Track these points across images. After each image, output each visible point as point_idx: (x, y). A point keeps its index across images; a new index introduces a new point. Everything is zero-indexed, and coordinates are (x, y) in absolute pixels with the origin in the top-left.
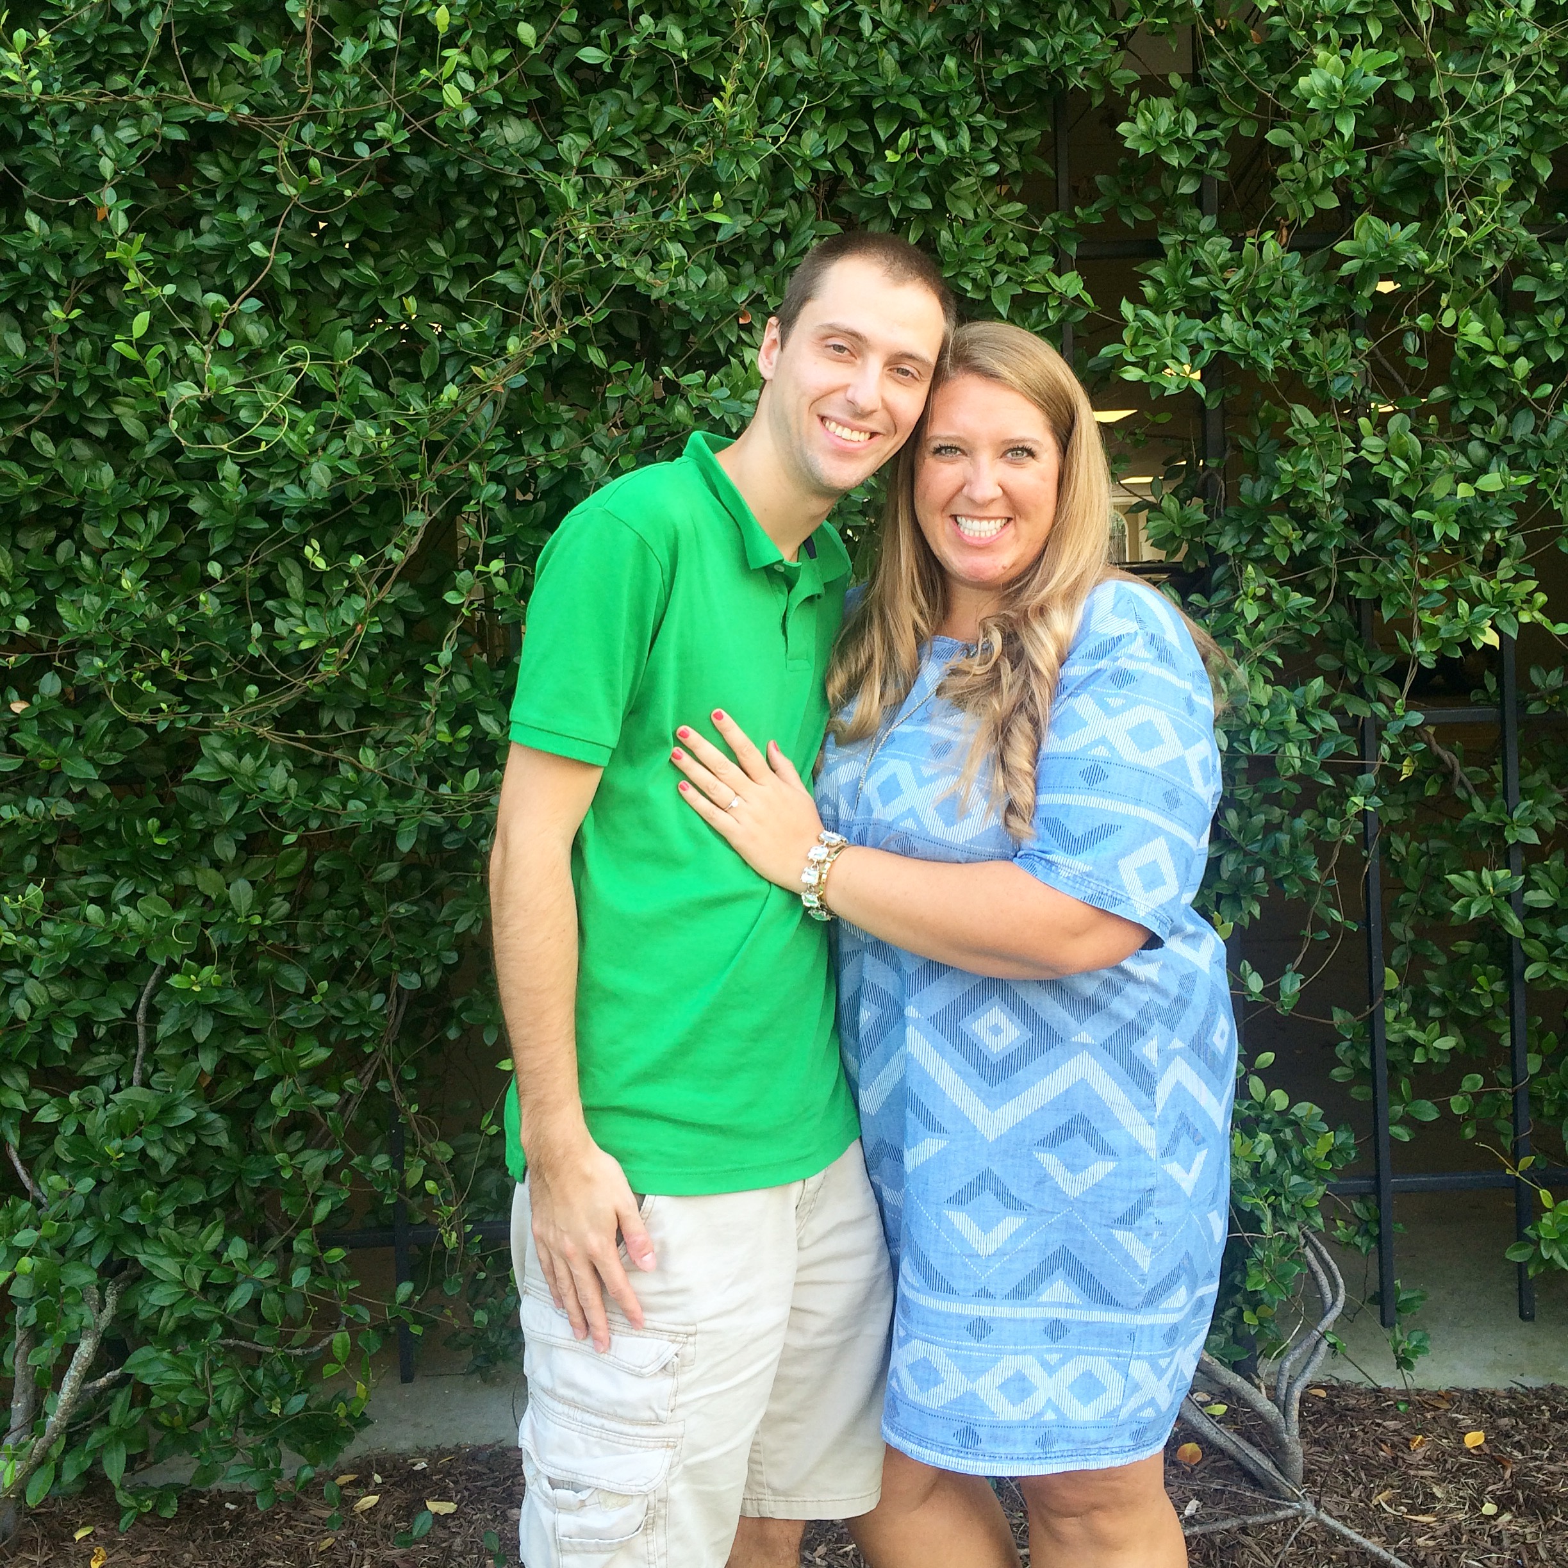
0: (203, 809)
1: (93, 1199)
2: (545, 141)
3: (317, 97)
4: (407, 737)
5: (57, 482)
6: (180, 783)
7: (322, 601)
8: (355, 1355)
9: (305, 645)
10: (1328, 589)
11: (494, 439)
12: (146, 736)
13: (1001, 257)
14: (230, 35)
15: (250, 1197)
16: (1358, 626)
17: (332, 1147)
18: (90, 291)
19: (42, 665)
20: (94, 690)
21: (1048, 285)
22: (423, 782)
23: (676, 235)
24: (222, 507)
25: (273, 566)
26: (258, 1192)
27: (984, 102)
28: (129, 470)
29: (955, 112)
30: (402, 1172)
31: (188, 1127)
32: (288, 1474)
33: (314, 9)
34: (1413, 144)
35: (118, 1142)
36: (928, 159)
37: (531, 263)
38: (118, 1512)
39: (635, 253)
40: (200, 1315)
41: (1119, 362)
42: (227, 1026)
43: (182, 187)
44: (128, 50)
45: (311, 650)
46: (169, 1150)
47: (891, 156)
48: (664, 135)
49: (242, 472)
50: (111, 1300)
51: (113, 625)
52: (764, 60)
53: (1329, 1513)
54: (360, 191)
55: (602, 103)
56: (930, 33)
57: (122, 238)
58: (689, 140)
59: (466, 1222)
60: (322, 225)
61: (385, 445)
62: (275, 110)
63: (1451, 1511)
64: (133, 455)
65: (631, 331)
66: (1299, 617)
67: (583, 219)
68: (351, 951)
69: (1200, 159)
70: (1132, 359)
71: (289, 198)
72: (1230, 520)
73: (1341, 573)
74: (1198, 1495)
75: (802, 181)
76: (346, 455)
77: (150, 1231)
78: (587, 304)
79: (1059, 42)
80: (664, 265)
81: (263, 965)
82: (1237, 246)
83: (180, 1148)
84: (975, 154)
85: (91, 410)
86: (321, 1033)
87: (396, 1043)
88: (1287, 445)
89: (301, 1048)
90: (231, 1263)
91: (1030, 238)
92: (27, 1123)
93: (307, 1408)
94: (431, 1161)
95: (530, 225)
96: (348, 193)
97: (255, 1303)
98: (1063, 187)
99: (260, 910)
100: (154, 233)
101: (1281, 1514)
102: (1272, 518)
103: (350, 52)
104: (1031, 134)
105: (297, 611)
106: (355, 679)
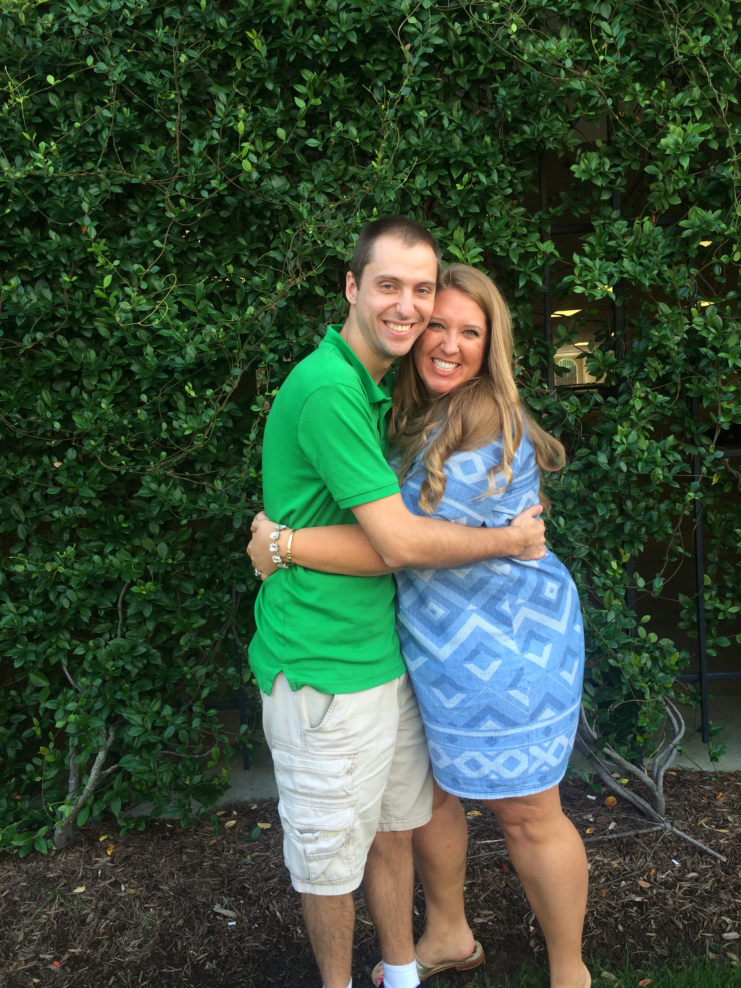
0: (143, 510)
1: (102, 689)
2: (291, 186)
3: (183, 169)
4: (237, 475)
5: (70, 359)
6: (133, 498)
7: (194, 412)
8: (222, 757)
9: (187, 433)
10: (676, 393)
11: (272, 332)
12: (116, 477)
13: (514, 235)
14: (140, 141)
15: (173, 687)
16: (691, 410)
17: (209, 664)
18: (81, 268)
19: (67, 445)
20: (91, 456)
21: (537, 248)
22: (244, 496)
23: (356, 230)
24: (146, 368)
25: (171, 396)
26: (176, 685)
27: (504, 158)
28: (102, 353)
29: (490, 163)
30: (241, 675)
31: (143, 656)
32: (194, 811)
33: (180, 126)
34: (718, 171)
35: (111, 663)
36: (477, 187)
37: (286, 246)
38: (119, 829)
39: (336, 240)
40: (152, 740)
41: (573, 284)
42: (159, 610)
43: (121, 216)
44: (93, 150)
45: (190, 435)
46: (135, 666)
47: (459, 187)
48: (348, 181)
49: (155, 351)
50: (111, 734)
51: (99, 425)
52: (396, 141)
53: (678, 828)
54: (205, 214)
55: (319, 166)
56: (477, 125)
57: (95, 240)
58: (361, 183)
60: (187, 232)
61: (220, 336)
62: (163, 176)
63: (736, 827)
64: (104, 345)
65: (336, 278)
66: (662, 406)
67: (311, 224)
68: (214, 576)
69: (612, 182)
70: (579, 282)
71: (171, 219)
72: (627, 361)
73: (682, 385)
74: (615, 820)
75: (416, 201)
76: (203, 342)
77: (128, 703)
78: (314, 265)
79: (541, 126)
80: (350, 245)
81: (174, 581)
82: (631, 225)
83: (140, 665)
84: (501, 184)
85: (84, 324)
86: (202, 612)
87: (236, 617)
88: (656, 323)
89: (194, 619)
90: (164, 717)
91: (527, 225)
92: (70, 655)
93: (201, 781)
95: (286, 228)
96: (199, 215)
97: (176, 734)
98: (544, 199)
99: (171, 556)
100: (109, 239)
101: (654, 829)
102: (649, 359)
103: (197, 146)
104: (527, 173)
105: (183, 416)
106: (211, 448)
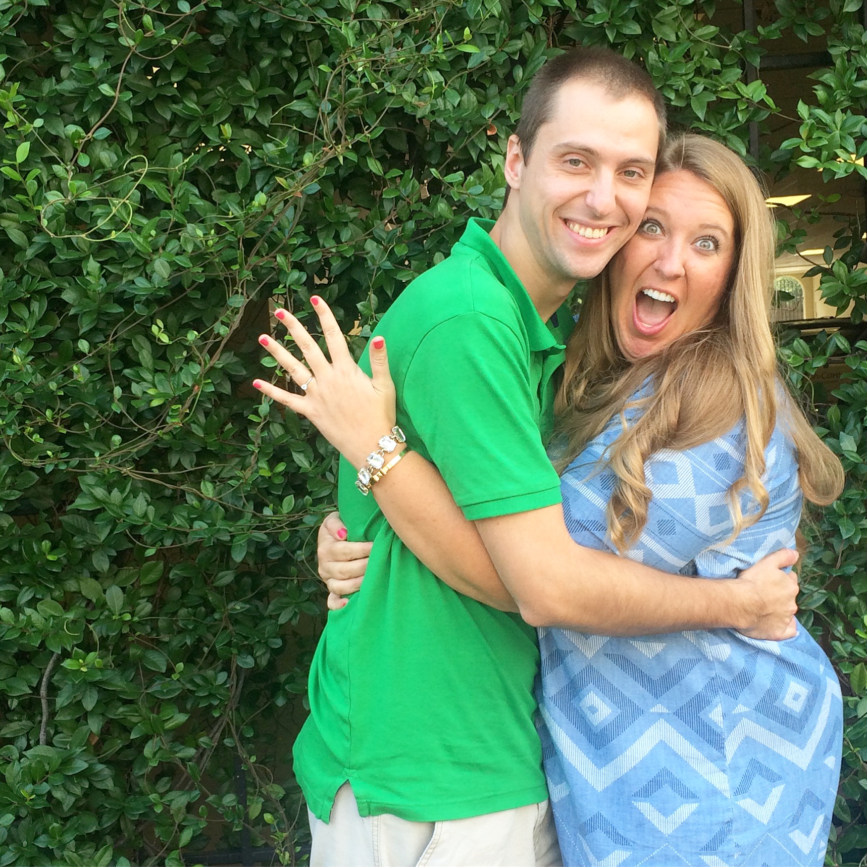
0: (82, 532)
1: (13, 830)
4: (238, 473)
6: (65, 513)
7: (167, 368)
9: (155, 403)
11: (296, 235)
12: (37, 477)
13: (698, 72)
15: (132, 827)
17: (192, 788)
21: (738, 93)
22: (250, 507)
23: (435, 65)
24: (88, 297)
25: (128, 342)
26: (137, 823)
28: (15, 271)
30: (246, 807)
31: (82, 775)
35: (30, 787)
37: (320, 92)
39: (403, 81)
41: (797, 153)
42: (108, 698)
43: (45, 44)
45: (160, 406)
46: (69, 793)
49: (102, 268)
51: (9, 392)
54: (185, 41)
59: (297, 844)
60: (155, 69)
61: (211, 243)
64: (17, 258)
65: (402, 145)
67: (361, 55)
68: (200, 641)
70: (808, 150)
71: (129, 48)
75: (535, 16)
76: (182, 252)
77: (57, 853)
78: (366, 124)
80: (426, 90)
81: (133, 651)
83: (78, 791)
86: (180, 702)
87: (237, 709)
89: (167, 713)
91: (721, 54)
94: (267, 799)
95: (318, 62)
96: (174, 42)
98: (749, 11)
99: (129, 609)
100: (25, 82)
105: (148, 376)
106: (195, 428)
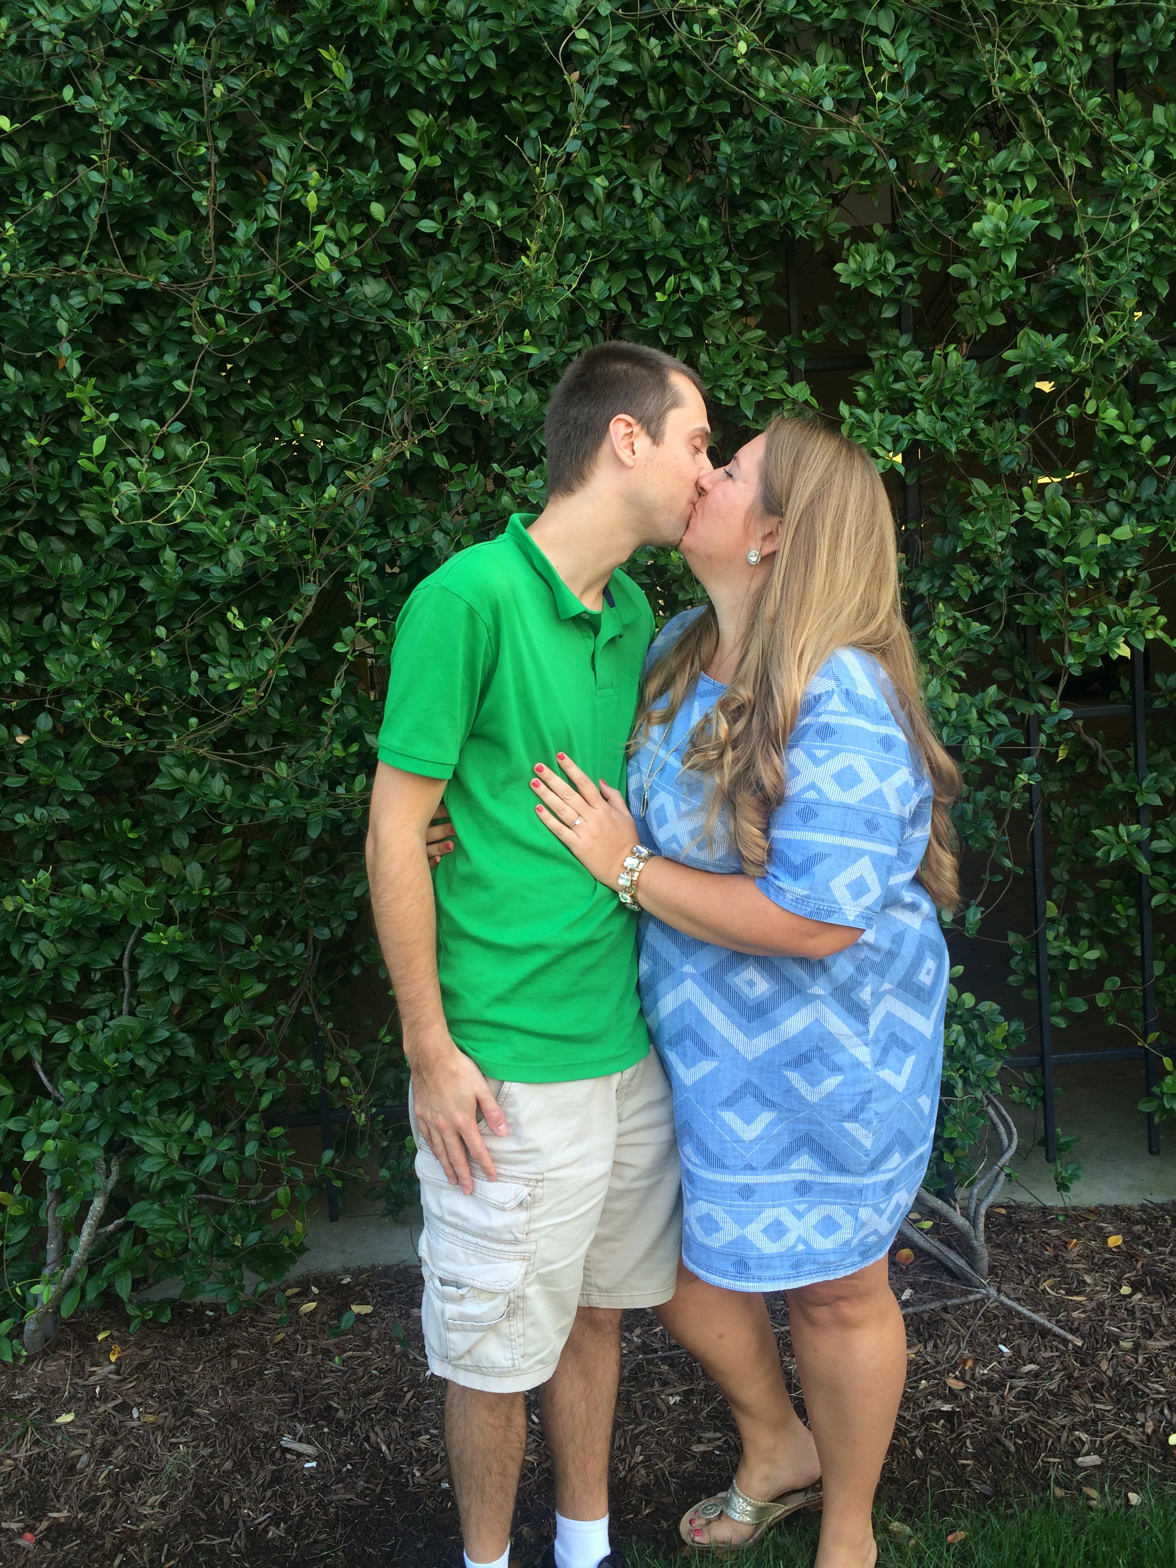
0: (163, 811)
1: (98, 1097)
2: (395, 295)
3: (220, 267)
4: (310, 753)
5: (40, 569)
6: (145, 793)
7: (244, 653)
8: (294, 1203)
9: (232, 687)
10: (1000, 619)
11: (366, 526)
12: (117, 758)
13: (747, 373)
14: (152, 221)
15: (213, 1093)
16: (1024, 645)
17: (271, 1055)
18: (56, 423)
19: (36, 708)
20: (77, 726)
21: (784, 393)
22: (325, 786)
23: (498, 364)
24: (164, 584)
25: (205, 628)
26: (219, 1089)
27: (730, 251)
28: (93, 559)
29: (708, 260)
30: (324, 1071)
31: (164, 1043)
32: (249, 1289)
33: (214, 198)
34: (1062, 273)
35: (113, 1056)
36: (689, 298)
37: (387, 389)
38: (128, 1321)
39: (467, 380)
40: (178, 1178)
42: (189, 969)
43: (121, 341)
44: (74, 236)
45: (237, 690)
46: (151, 1061)
47: (660, 297)
48: (486, 287)
49: (178, 557)
50: (115, 1169)
51: (87, 676)
52: (560, 225)
53: (1008, 1297)
54: (256, 339)
55: (438, 263)
56: (688, 199)
57: (78, 380)
58: (505, 290)
59: (372, 1106)
60: (229, 366)
61: (283, 533)
62: (188, 278)
63: (1098, 1292)
64: (96, 547)
65: (467, 440)
66: (978, 640)
67: (426, 354)
68: (278, 915)
69: (899, 290)
71: (202, 346)
72: (925, 569)
73: (1010, 606)
74: (912, 1286)
75: (592, 319)
76: (255, 542)
77: (140, 1119)
78: (432, 420)
79: (787, 202)
80: (488, 388)
81: (213, 924)
82: (928, 357)
83: (160, 1059)
84: (725, 293)
85: (62, 514)
86: (259, 973)
87: (315, 979)
88: (969, 510)
89: (245, 983)
90: (200, 1140)
91: (768, 357)
92: (46, 1044)
93: (261, 1240)
94: (344, 1064)
95: (387, 360)
96: (247, 340)
97: (218, 1168)
98: (794, 316)
99: (209, 884)
100: (102, 377)
101: (971, 1298)
102: (957, 566)
103: (243, 231)
104: (767, 276)
105: (224, 661)
106: (271, 711)
